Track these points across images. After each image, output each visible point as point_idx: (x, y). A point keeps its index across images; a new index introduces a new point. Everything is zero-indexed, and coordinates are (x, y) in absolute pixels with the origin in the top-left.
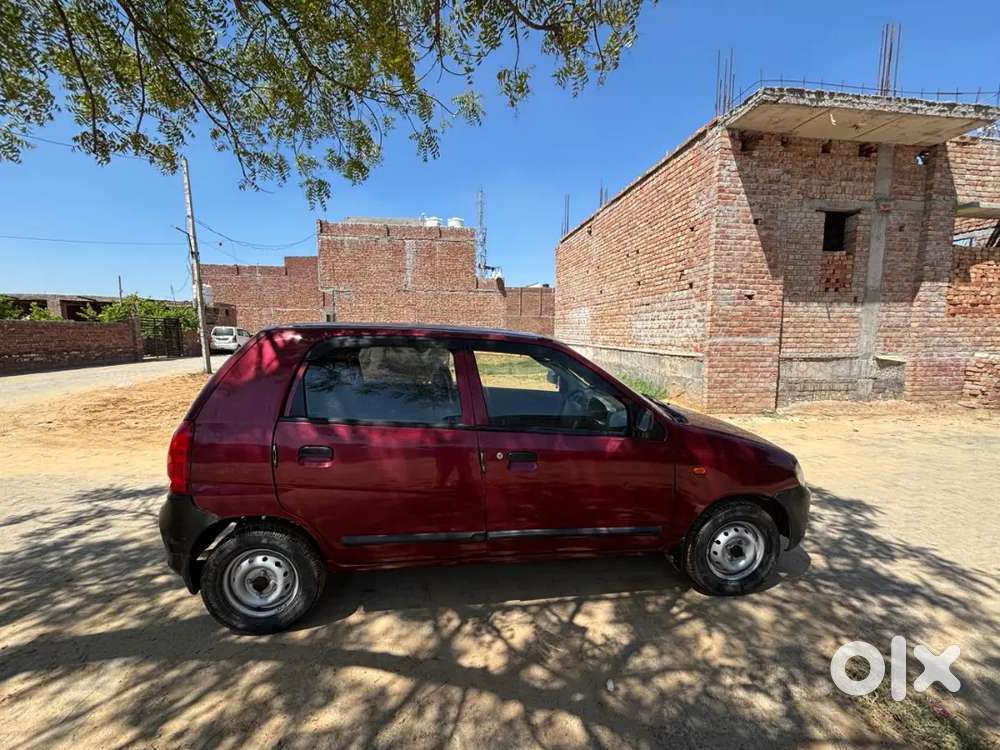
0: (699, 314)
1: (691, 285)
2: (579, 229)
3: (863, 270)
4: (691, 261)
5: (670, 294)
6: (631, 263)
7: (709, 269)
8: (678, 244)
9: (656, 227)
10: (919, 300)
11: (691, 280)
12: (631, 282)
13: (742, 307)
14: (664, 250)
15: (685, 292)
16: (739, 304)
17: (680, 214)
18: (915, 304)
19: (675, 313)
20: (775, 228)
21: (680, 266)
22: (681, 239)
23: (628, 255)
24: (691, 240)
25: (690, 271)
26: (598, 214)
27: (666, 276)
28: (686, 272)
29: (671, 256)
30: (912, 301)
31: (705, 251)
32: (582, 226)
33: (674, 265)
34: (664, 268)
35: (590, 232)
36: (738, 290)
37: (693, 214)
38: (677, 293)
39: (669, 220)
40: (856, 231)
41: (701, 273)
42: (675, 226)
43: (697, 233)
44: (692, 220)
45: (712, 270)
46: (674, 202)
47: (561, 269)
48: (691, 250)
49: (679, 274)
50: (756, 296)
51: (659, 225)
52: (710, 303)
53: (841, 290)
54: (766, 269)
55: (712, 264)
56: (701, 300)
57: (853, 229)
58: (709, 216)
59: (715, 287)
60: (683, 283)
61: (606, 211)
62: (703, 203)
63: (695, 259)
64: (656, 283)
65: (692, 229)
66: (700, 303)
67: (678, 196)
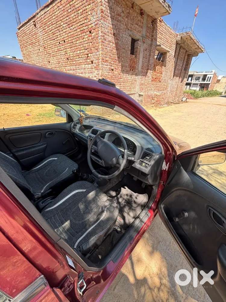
0: (97, 76)
1: (92, 62)
2: (28, 22)
3: (138, 64)
4: (91, 50)
5: (83, 66)
6: (62, 47)
7: (99, 55)
8: (84, 40)
9: (72, 28)
10: (147, 76)
11: (92, 59)
12: (64, 58)
13: (110, 74)
14: (78, 42)
15: (90, 65)
16: (110, 72)
17: (83, 22)
18: (147, 77)
19: (86, 74)
20: (119, 40)
21: (86, 52)
22: (86, 37)
23: (59, 43)
24: (90, 38)
25: (91, 55)
26: (38, 14)
27: (80, 56)
28: (89, 55)
29: (81, 46)
30: (146, 76)
31: (97, 45)
32: (29, 20)
33: (84, 51)
34: (79, 52)
35: (35, 25)
36: (109, 66)
37: (89, 23)
38: (86, 66)
39: (78, 25)
40: (137, 48)
41: (96, 56)
42: (82, 29)
43: (93, 34)
44: (90, 26)
45: (101, 55)
46: (80, 14)
47: (23, 47)
48: (90, 44)
49: (86, 56)
50: (114, 70)
51: (73, 27)
52: (101, 71)
53: (134, 70)
54: (117, 58)
55: (101, 52)
56: (97, 70)
57: (137, 47)
58: (98, 25)
59: (102, 64)
60: (88, 60)
61: (42, 12)
62: (95, 17)
63: (93, 49)
64: (76, 60)
65: (90, 32)
66: (97, 71)
67: (81, 10)
